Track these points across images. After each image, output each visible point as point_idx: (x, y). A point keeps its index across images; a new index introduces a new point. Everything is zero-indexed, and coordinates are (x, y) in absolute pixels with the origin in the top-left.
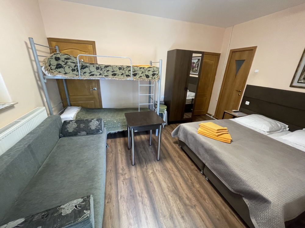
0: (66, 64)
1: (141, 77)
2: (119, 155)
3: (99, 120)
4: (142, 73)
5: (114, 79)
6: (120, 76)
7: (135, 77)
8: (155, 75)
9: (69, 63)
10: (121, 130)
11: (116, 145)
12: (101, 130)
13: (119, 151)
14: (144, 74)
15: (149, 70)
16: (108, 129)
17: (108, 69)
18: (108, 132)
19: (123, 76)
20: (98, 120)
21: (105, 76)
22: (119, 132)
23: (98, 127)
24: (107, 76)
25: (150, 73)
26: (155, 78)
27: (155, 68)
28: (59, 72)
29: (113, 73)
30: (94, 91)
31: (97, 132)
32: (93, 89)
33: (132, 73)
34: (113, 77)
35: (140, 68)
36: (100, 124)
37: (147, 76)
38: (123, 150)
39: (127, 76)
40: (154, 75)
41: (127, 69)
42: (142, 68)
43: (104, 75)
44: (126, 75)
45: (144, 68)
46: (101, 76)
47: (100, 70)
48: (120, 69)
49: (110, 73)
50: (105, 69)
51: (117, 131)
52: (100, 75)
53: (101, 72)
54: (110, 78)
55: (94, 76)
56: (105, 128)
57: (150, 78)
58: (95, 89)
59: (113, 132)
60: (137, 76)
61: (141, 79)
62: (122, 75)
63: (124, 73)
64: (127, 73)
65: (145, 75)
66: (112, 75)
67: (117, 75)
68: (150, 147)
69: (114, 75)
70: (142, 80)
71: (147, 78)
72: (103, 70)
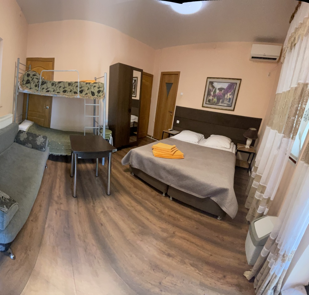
0: (32, 80)
1: (87, 94)
2: (58, 180)
3: (45, 138)
4: (88, 89)
5: (64, 97)
6: (69, 92)
7: (81, 95)
8: (101, 93)
9: (35, 79)
10: (64, 154)
11: (56, 168)
12: (45, 148)
13: (58, 176)
14: (90, 90)
15: (95, 86)
16: (51, 150)
17: (60, 85)
18: (51, 153)
19: (71, 93)
20: (43, 137)
21: (57, 93)
22: (61, 156)
23: (42, 144)
24: (59, 93)
25: (95, 90)
26: (100, 96)
27: (100, 84)
28: (27, 87)
29: (64, 89)
30: (46, 109)
31: (41, 148)
32: (46, 107)
33: (79, 90)
34: (64, 94)
35: (87, 83)
36: (45, 142)
37: (93, 94)
38: (64, 176)
39: (74, 94)
40: (99, 92)
41: (75, 85)
42: (88, 83)
43: (56, 91)
44: (74, 92)
45: (89, 83)
46: (54, 93)
47: (54, 86)
48: (70, 84)
49: (62, 90)
50: (58, 85)
51: (59, 154)
52: (54, 91)
53: (55, 88)
54: (60, 96)
55: (49, 93)
56: (48, 148)
57: (95, 96)
58: (47, 108)
59: (55, 153)
60: (84, 93)
61: (87, 96)
62: (71, 91)
63: (72, 89)
64: (75, 90)
65: (90, 92)
66: (63, 92)
67: (67, 92)
68: (97, 178)
69: (65, 91)
70: (88, 98)
71: (93, 95)
72: (56, 86)
